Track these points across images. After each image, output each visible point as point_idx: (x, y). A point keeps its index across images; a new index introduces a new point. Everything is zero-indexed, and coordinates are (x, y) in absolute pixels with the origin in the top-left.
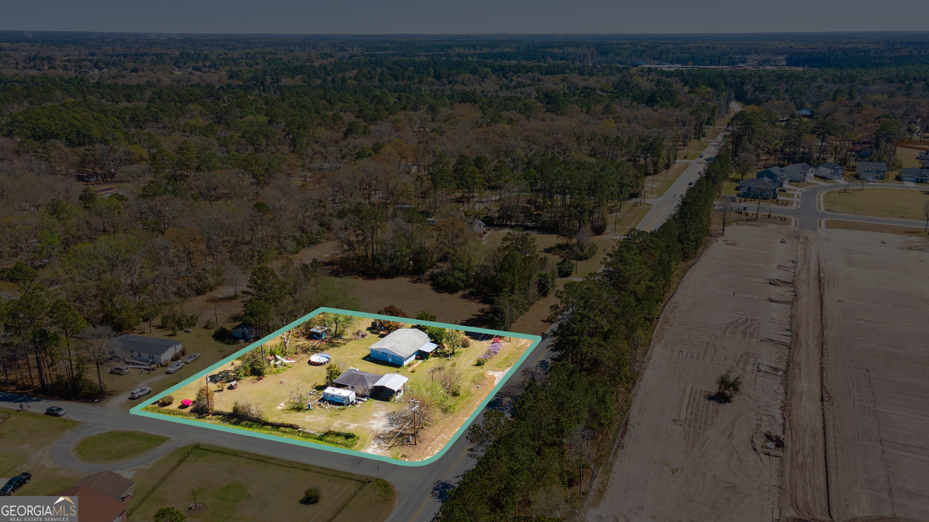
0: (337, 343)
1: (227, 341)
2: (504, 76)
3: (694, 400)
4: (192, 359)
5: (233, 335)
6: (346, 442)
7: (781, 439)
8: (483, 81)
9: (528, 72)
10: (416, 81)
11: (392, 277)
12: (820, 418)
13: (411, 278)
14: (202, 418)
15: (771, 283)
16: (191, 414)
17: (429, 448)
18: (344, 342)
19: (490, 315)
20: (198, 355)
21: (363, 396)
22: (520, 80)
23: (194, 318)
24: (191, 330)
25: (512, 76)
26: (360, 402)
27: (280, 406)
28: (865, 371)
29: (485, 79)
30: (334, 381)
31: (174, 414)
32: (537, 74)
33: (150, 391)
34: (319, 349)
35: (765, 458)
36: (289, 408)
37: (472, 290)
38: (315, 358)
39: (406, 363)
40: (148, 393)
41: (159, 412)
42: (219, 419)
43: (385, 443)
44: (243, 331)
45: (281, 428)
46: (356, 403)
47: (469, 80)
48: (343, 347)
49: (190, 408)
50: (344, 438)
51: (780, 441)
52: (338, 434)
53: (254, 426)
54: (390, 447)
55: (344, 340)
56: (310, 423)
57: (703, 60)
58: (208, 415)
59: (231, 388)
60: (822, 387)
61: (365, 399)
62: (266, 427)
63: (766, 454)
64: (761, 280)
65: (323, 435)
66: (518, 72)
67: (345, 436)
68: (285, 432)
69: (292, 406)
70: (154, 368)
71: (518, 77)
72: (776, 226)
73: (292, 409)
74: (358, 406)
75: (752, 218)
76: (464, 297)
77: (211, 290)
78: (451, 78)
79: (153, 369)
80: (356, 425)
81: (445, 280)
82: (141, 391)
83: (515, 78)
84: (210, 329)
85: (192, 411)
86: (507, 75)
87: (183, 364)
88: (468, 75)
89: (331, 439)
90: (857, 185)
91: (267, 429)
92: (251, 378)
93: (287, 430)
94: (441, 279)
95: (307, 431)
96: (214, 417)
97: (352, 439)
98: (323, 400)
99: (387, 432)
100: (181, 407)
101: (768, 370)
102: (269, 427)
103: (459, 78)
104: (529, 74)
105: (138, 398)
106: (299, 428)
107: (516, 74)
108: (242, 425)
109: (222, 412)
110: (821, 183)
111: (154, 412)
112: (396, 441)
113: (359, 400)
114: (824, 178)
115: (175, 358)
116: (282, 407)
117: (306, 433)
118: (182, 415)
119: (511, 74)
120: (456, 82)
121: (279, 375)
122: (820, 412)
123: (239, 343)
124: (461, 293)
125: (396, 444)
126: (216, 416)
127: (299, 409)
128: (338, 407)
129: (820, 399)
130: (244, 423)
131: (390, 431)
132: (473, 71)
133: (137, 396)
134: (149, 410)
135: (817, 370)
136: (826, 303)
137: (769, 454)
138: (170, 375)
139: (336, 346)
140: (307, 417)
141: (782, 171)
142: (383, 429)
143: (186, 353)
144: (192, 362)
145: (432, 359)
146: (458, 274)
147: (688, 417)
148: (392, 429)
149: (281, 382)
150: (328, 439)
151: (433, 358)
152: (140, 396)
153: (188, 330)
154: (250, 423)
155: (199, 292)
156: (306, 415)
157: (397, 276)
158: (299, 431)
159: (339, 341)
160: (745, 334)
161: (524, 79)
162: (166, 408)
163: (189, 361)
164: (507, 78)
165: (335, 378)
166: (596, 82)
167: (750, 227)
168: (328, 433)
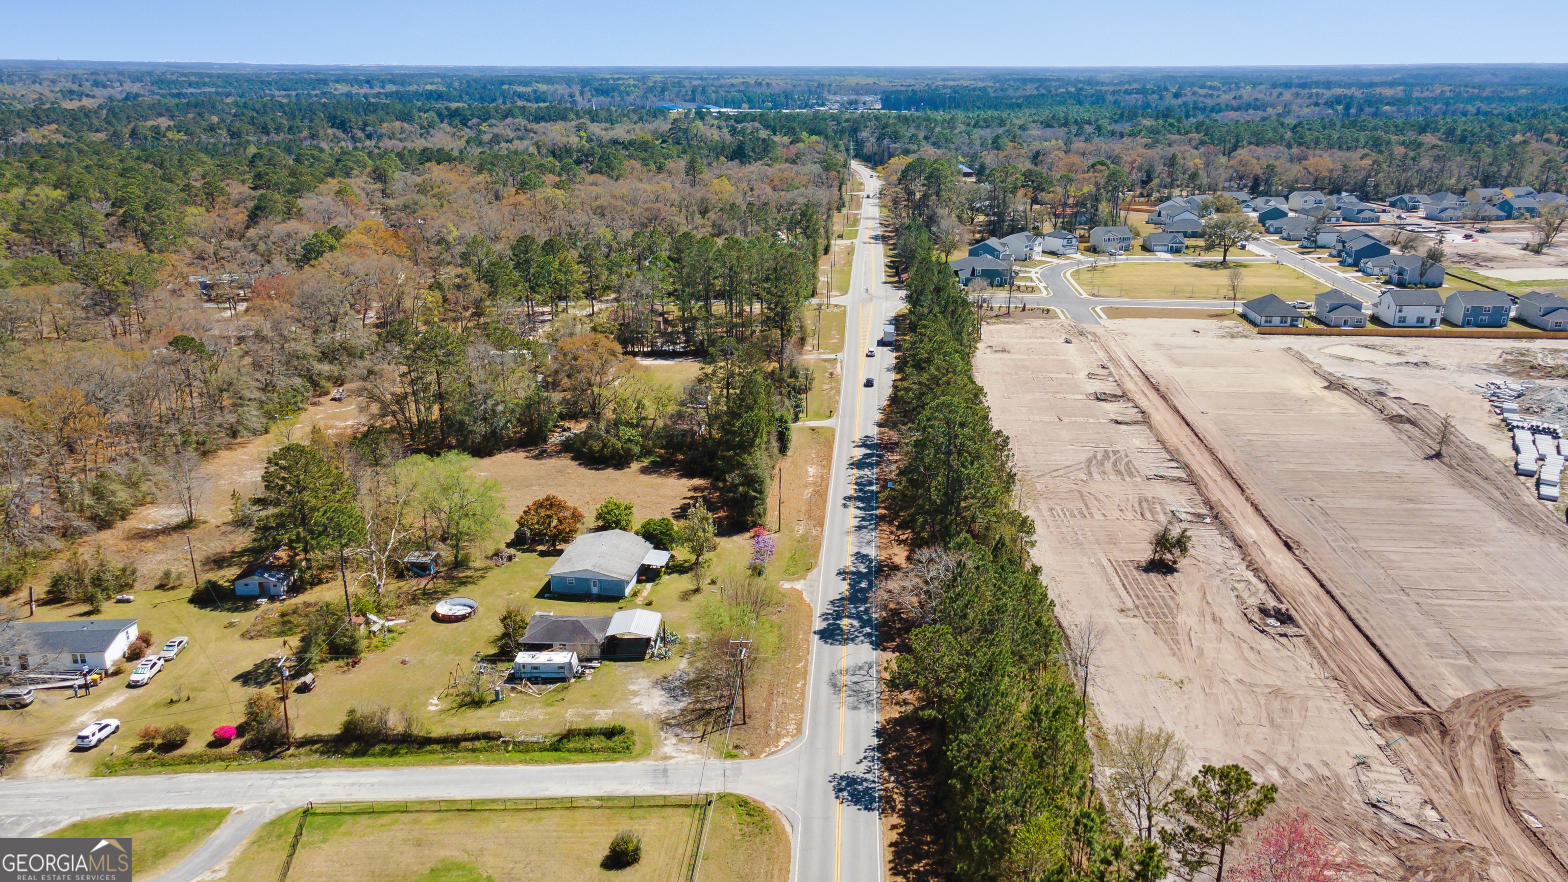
0: (467, 577)
1: (229, 605)
2: (465, 124)
3: (1126, 576)
4: (176, 649)
5: (238, 593)
6: (610, 744)
7: (1283, 610)
8: (428, 133)
9: (506, 117)
10: (305, 133)
11: (490, 454)
12: (1305, 573)
13: (528, 451)
14: (275, 757)
15: (1098, 399)
16: (244, 756)
17: (773, 725)
18: (479, 573)
19: (741, 489)
20: (185, 639)
21: (590, 660)
22: (495, 130)
23: (128, 573)
24: (132, 597)
25: (479, 125)
26: (587, 671)
27: (432, 704)
28: (1309, 502)
29: (432, 131)
30: (521, 640)
31: (202, 762)
32: (521, 121)
33: (117, 727)
34: (436, 592)
35: (1283, 640)
36: (454, 705)
37: (652, 459)
38: (442, 608)
39: (628, 591)
40: (113, 733)
41: (163, 765)
42: (316, 752)
43: (689, 731)
44: (262, 580)
45: (463, 744)
46: (583, 673)
47: (402, 131)
48: (482, 582)
49: (236, 744)
50: (603, 738)
51: (1283, 615)
52: (588, 733)
53: (403, 751)
54: (702, 737)
55: (476, 570)
56: (518, 725)
57: (764, 102)
58: (288, 749)
59: (304, 689)
60: (1276, 532)
61: (595, 664)
62: (429, 748)
63: (1281, 635)
64: (1080, 397)
65: (560, 741)
66: (489, 118)
67: (604, 734)
68: (474, 750)
69: (459, 700)
70: (94, 681)
71: (490, 126)
72: (1042, 322)
73: (461, 706)
74: (589, 678)
75: (1001, 313)
76: (644, 471)
77: (123, 518)
78: (368, 128)
79: (95, 683)
80: (610, 711)
81: (605, 446)
82: (100, 730)
83: (484, 127)
84: (173, 588)
85: (244, 748)
86: (470, 123)
87: (162, 661)
88: (398, 124)
89: (579, 745)
90: (1102, 261)
91: (431, 752)
92: (333, 664)
93: (478, 744)
94: (596, 446)
95: (522, 738)
96: (302, 750)
97: (621, 738)
98: (513, 679)
99: (678, 713)
100: (211, 745)
101: (1189, 518)
102: (437, 747)
103: (385, 127)
104: (509, 120)
105: (96, 746)
106: (501, 737)
107: (485, 120)
108: (373, 755)
109: (319, 736)
110: (1054, 261)
111: (151, 767)
112: (706, 725)
113: (586, 667)
114: (1053, 253)
115: (134, 655)
116: (436, 705)
117: (521, 743)
118: (222, 760)
119: (475, 121)
120: (380, 137)
121: (389, 651)
122: (1300, 566)
123: (258, 606)
124: (635, 466)
125: (709, 729)
126: (308, 748)
127: (477, 703)
128: (552, 687)
129: (1285, 549)
130: (377, 749)
131: (682, 710)
132: (406, 117)
133: (94, 740)
134: (135, 765)
135: (1250, 510)
136: (1189, 419)
137: (1285, 635)
138: (141, 690)
139: (469, 582)
140: (502, 714)
141: (1004, 245)
142: (665, 709)
143: (153, 640)
144: (177, 655)
145: (665, 578)
146: (627, 432)
147: (1137, 602)
148: (681, 705)
149: (404, 662)
150: (571, 745)
151: (667, 577)
152: (100, 741)
153: (126, 597)
154: (390, 747)
155: (103, 524)
156: (499, 711)
157: (500, 451)
158: (503, 742)
159: (469, 573)
160: (1119, 472)
161: (503, 128)
162: (178, 752)
163: (171, 654)
164: (470, 128)
165: (522, 635)
166: (629, 132)
167: (1007, 326)
168: (569, 735)
